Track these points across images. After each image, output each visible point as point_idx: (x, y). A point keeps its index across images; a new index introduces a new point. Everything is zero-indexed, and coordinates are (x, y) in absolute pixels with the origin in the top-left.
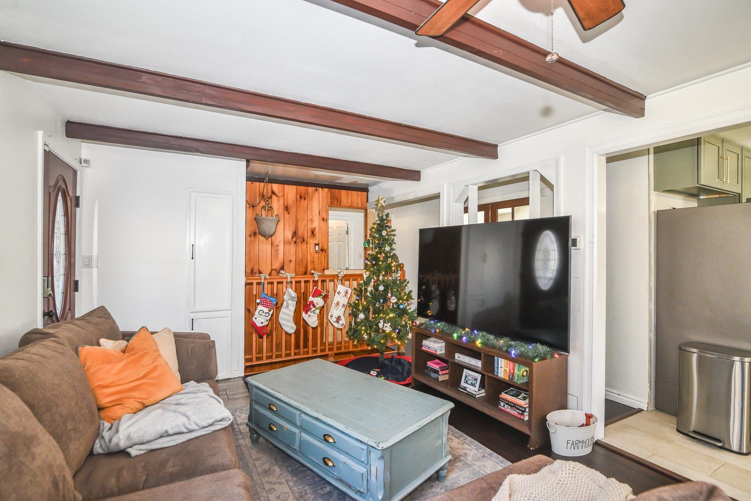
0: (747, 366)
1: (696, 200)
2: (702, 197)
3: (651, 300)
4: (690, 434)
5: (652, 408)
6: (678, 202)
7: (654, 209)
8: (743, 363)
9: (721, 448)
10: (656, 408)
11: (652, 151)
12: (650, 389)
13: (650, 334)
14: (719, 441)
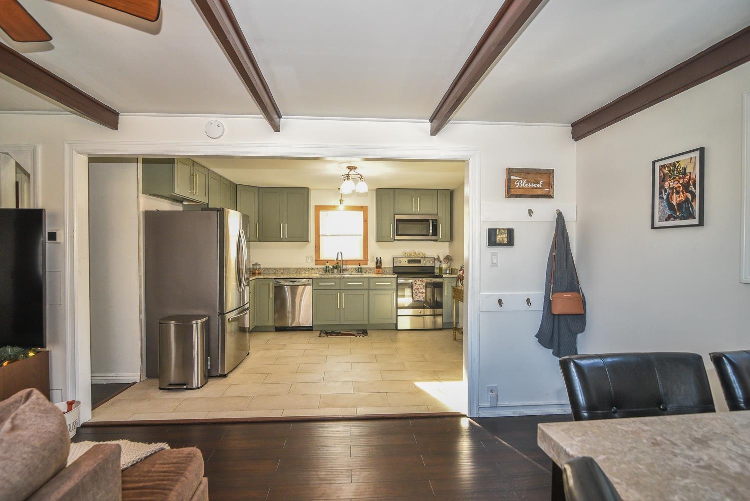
0: (199, 325)
1: (181, 205)
2: (185, 203)
3: (141, 287)
4: (167, 388)
5: (144, 378)
6: (165, 206)
7: (142, 209)
8: (197, 324)
9: (186, 389)
10: (147, 377)
11: (140, 160)
12: (142, 363)
13: (141, 316)
14: (184, 385)
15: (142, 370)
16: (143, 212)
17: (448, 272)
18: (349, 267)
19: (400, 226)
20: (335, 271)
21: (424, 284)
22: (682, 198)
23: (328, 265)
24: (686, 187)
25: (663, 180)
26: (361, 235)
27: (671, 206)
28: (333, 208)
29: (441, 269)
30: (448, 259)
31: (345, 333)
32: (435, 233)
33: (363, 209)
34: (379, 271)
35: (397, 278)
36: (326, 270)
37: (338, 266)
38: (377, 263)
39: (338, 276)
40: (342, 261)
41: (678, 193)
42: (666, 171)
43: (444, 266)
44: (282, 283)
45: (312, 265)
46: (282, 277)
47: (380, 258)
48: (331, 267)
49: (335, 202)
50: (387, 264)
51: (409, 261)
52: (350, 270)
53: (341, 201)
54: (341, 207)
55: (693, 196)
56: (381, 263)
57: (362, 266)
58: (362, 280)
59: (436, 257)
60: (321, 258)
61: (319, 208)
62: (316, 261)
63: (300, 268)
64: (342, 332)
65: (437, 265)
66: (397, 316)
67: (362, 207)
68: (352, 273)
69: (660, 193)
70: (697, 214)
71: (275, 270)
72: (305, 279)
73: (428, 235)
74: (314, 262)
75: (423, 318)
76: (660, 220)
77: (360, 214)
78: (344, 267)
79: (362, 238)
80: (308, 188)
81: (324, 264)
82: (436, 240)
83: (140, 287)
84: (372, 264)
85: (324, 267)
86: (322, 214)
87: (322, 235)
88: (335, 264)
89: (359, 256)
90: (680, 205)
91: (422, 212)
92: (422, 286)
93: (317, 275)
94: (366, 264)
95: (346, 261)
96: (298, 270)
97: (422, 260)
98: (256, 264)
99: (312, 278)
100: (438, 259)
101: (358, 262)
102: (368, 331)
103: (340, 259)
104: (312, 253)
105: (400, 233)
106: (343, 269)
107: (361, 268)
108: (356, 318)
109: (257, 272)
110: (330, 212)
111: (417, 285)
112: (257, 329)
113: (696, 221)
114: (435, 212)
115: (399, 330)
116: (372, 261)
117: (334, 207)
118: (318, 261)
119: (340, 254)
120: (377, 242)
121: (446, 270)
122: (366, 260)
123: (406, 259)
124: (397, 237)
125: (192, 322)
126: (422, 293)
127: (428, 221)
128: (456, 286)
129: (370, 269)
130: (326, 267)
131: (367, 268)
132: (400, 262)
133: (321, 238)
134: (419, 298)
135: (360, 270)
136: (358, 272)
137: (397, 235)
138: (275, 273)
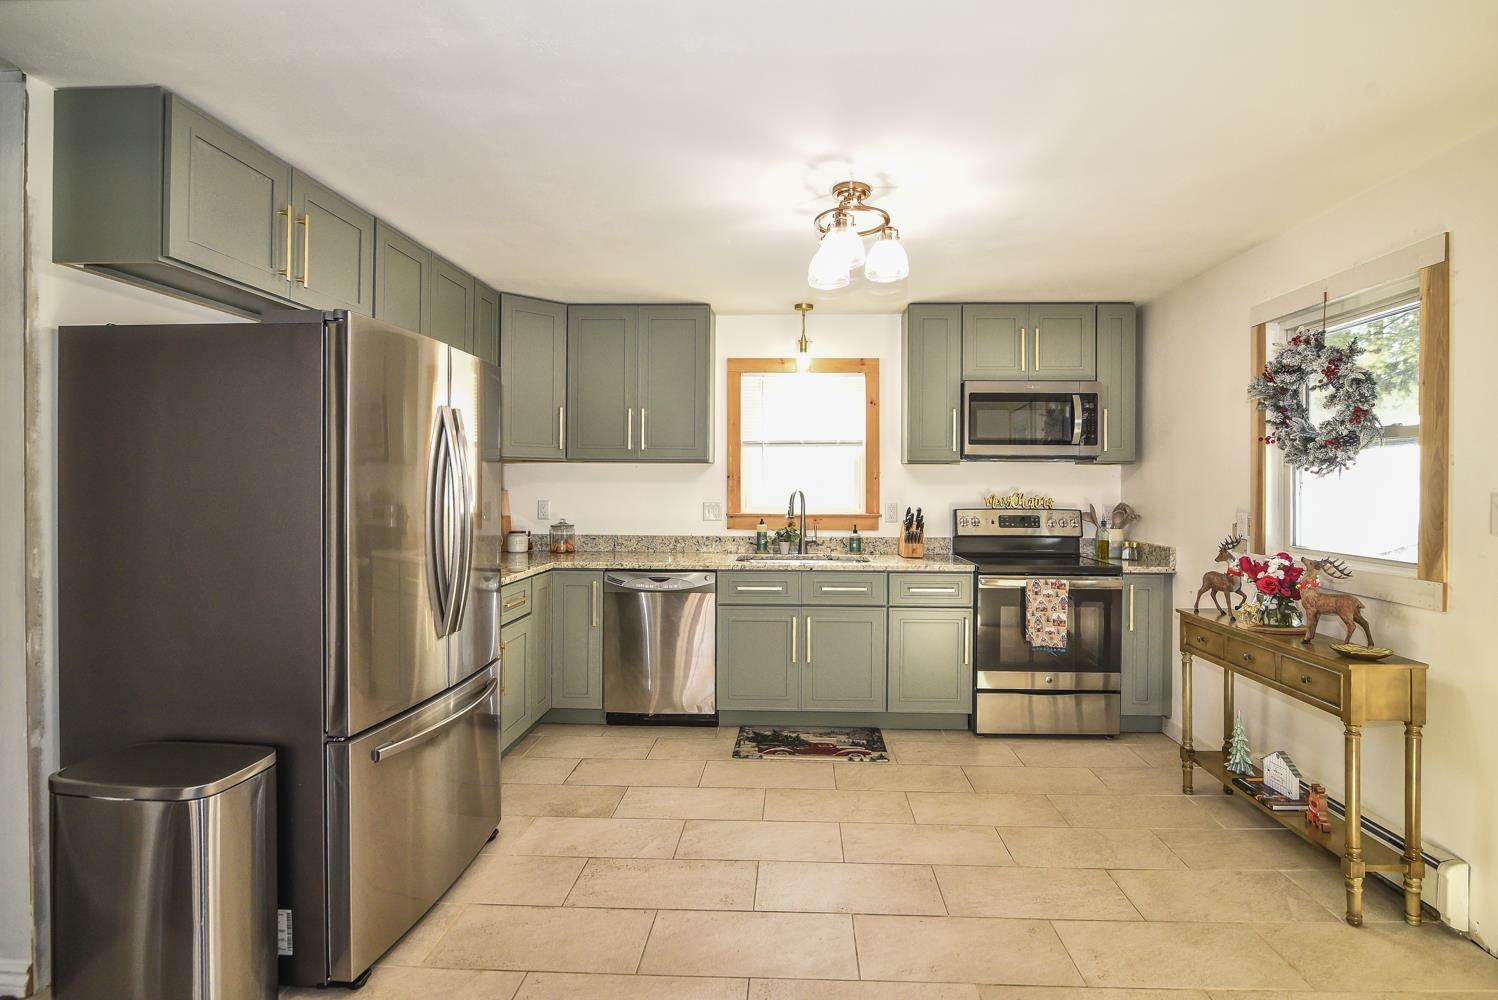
15: (38, 952)
16: (53, 331)
17: (1126, 554)
18: (824, 535)
19: (981, 414)
20: (785, 546)
21: (1064, 594)
23: (763, 528)
26: (860, 443)
28: (780, 364)
29: (1103, 547)
30: (1124, 515)
31: (813, 739)
32: (1091, 435)
33: (867, 367)
34: (914, 550)
35: (976, 574)
36: (759, 545)
37: (793, 533)
38: (908, 526)
39: (795, 564)
40: (803, 517)
43: (1114, 536)
44: (629, 582)
45: (719, 528)
46: (627, 565)
47: (919, 511)
48: (772, 534)
49: (787, 348)
50: (937, 529)
51: (1004, 522)
52: (827, 544)
53: (803, 345)
54: (804, 360)
56: (920, 525)
57: (863, 534)
58: (865, 577)
59: (1085, 509)
60: (746, 509)
61: (738, 367)
62: (730, 517)
63: (684, 538)
64: (804, 737)
65: (1090, 532)
66: (976, 691)
67: (862, 362)
68: (834, 554)
71: (615, 543)
72: (695, 574)
73: (1069, 443)
74: (724, 521)
77: (858, 381)
78: (810, 535)
79: (861, 452)
80: (708, 305)
81: (753, 527)
82: (1090, 459)
83: (32, 621)
84: (891, 529)
85: (753, 534)
86: (747, 381)
87: (745, 443)
88: (782, 526)
89: (856, 506)
91: (1050, 373)
92: (1056, 601)
93: (730, 562)
94: (874, 528)
95: (816, 518)
96: (677, 544)
97: (1043, 515)
98: (562, 525)
99: (715, 571)
100: (1092, 516)
101: (852, 522)
102: (886, 737)
103: (797, 511)
104: (719, 494)
105: (979, 436)
106: (807, 543)
107: (859, 540)
108: (848, 692)
109: (563, 547)
110: (771, 379)
111: (1040, 598)
112: (554, 719)
114: (1089, 372)
115: (979, 735)
116: (892, 520)
117: (782, 361)
118: (735, 518)
119: (798, 497)
120: (911, 462)
121: (1121, 548)
122: (872, 517)
123: (995, 515)
124: (969, 449)
125: (179, 793)
126: (1059, 623)
128: (1197, 611)
129: (886, 542)
130: (759, 534)
131: (876, 540)
132: (976, 524)
133: (745, 451)
134: (1046, 637)
135: (855, 546)
136: (852, 550)
137: (971, 442)
138: (613, 552)
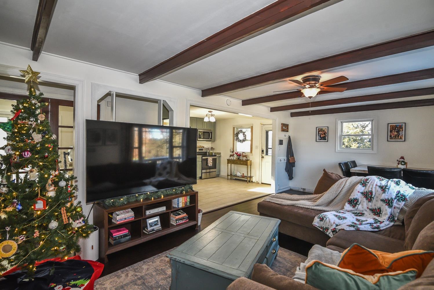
21: (212, 159)
22: (323, 136)
24: (324, 134)
25: (319, 132)
27: (321, 137)
35: (202, 157)
41: (323, 135)
42: (320, 130)
55: (326, 136)
65: (208, 151)
66: (202, 173)
69: (318, 134)
70: (327, 139)
73: (209, 139)
75: (206, 174)
76: (318, 140)
90: (323, 137)
91: (207, 129)
100: (209, 149)
111: (209, 160)
113: (327, 141)
114: (210, 129)
115: (202, 179)
126: (211, 162)
127: (209, 132)
134: (210, 165)
